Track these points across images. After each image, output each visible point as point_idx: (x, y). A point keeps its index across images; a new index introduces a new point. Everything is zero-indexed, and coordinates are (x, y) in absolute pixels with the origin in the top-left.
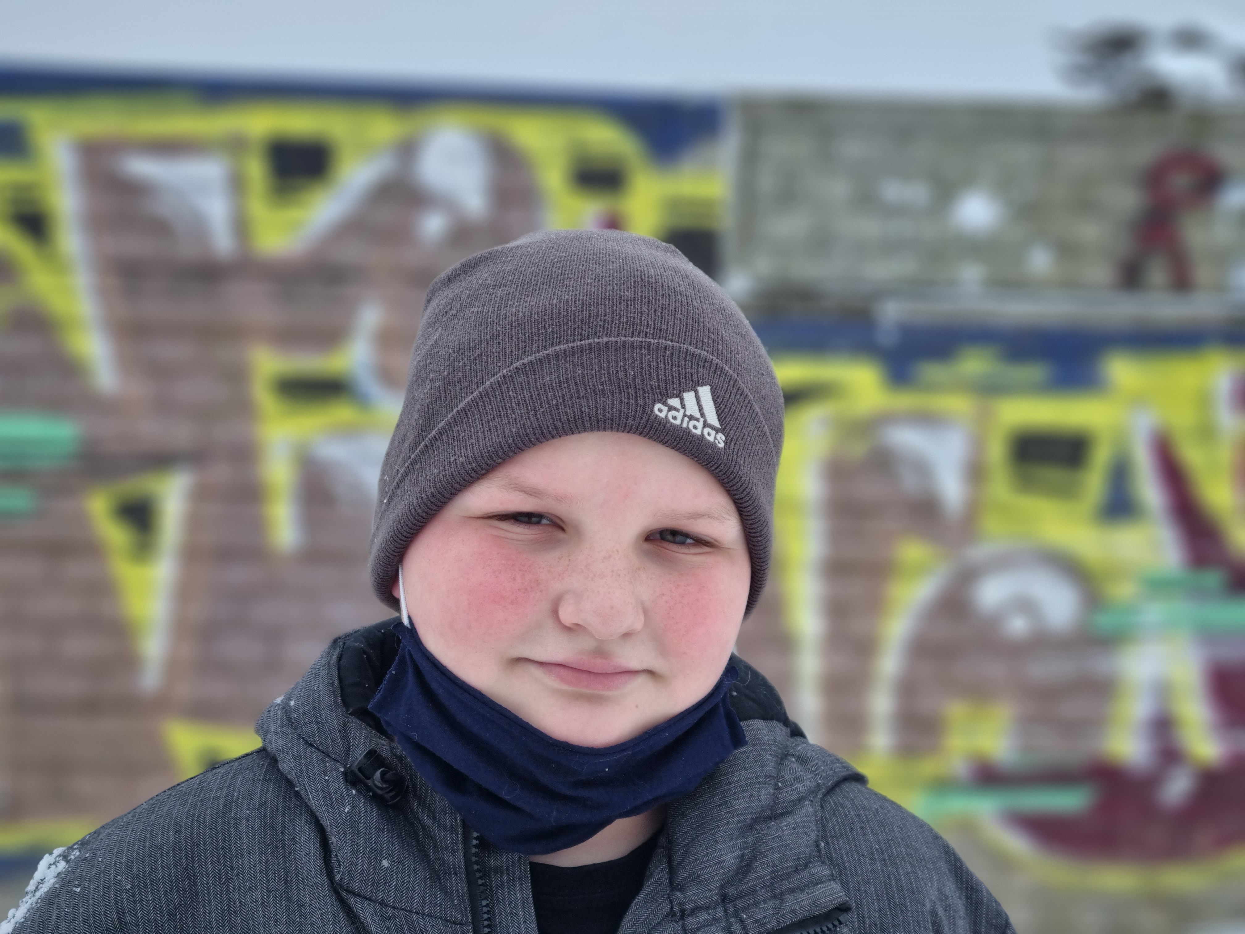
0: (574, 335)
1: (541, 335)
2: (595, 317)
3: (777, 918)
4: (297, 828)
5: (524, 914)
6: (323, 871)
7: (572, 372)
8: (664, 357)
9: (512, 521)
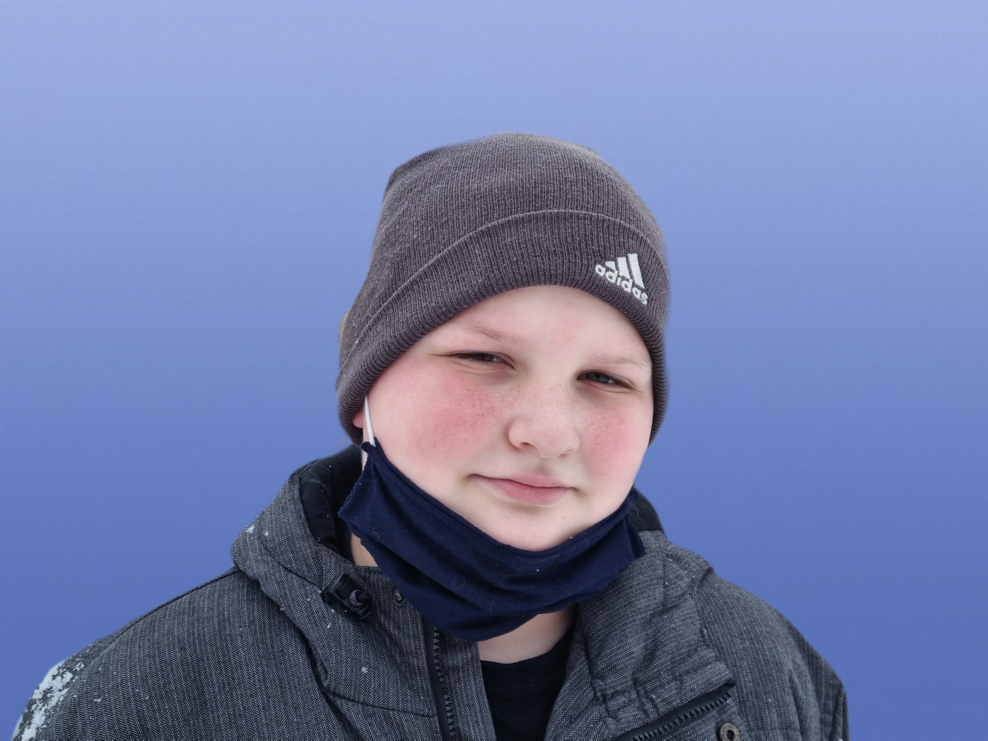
0: (530, 207)
2: (546, 193)
3: (680, 696)
4: (284, 642)
5: (479, 705)
6: (312, 678)
7: (529, 236)
8: (603, 227)
9: (471, 359)
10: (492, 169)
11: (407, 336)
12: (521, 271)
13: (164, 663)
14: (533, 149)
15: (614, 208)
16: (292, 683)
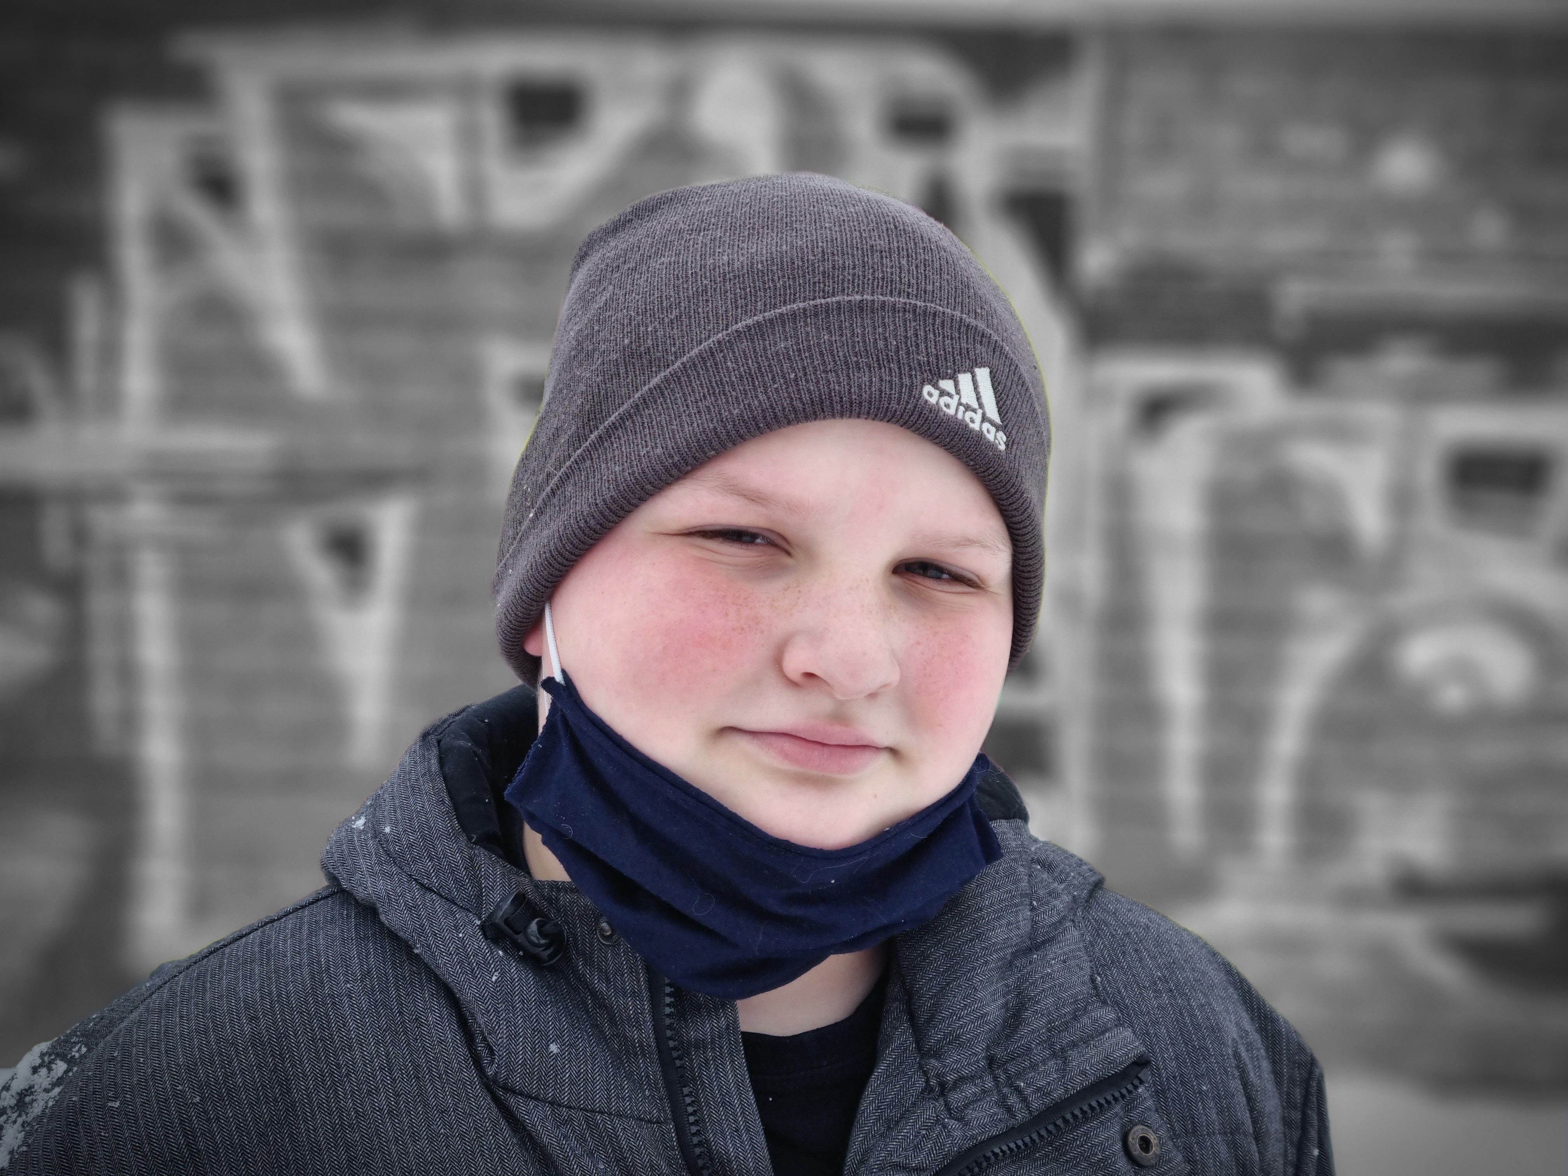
0: (815, 291)
1: (768, 291)
2: (841, 269)
3: (1064, 1084)
4: (420, 1005)
5: (740, 1103)
6: (468, 1062)
7: (815, 338)
8: (933, 325)
9: (721, 539)
10: (751, 231)
11: (616, 504)
12: (803, 396)
13: (224, 1043)
14: (817, 200)
15: (950, 294)
16: (435, 1072)
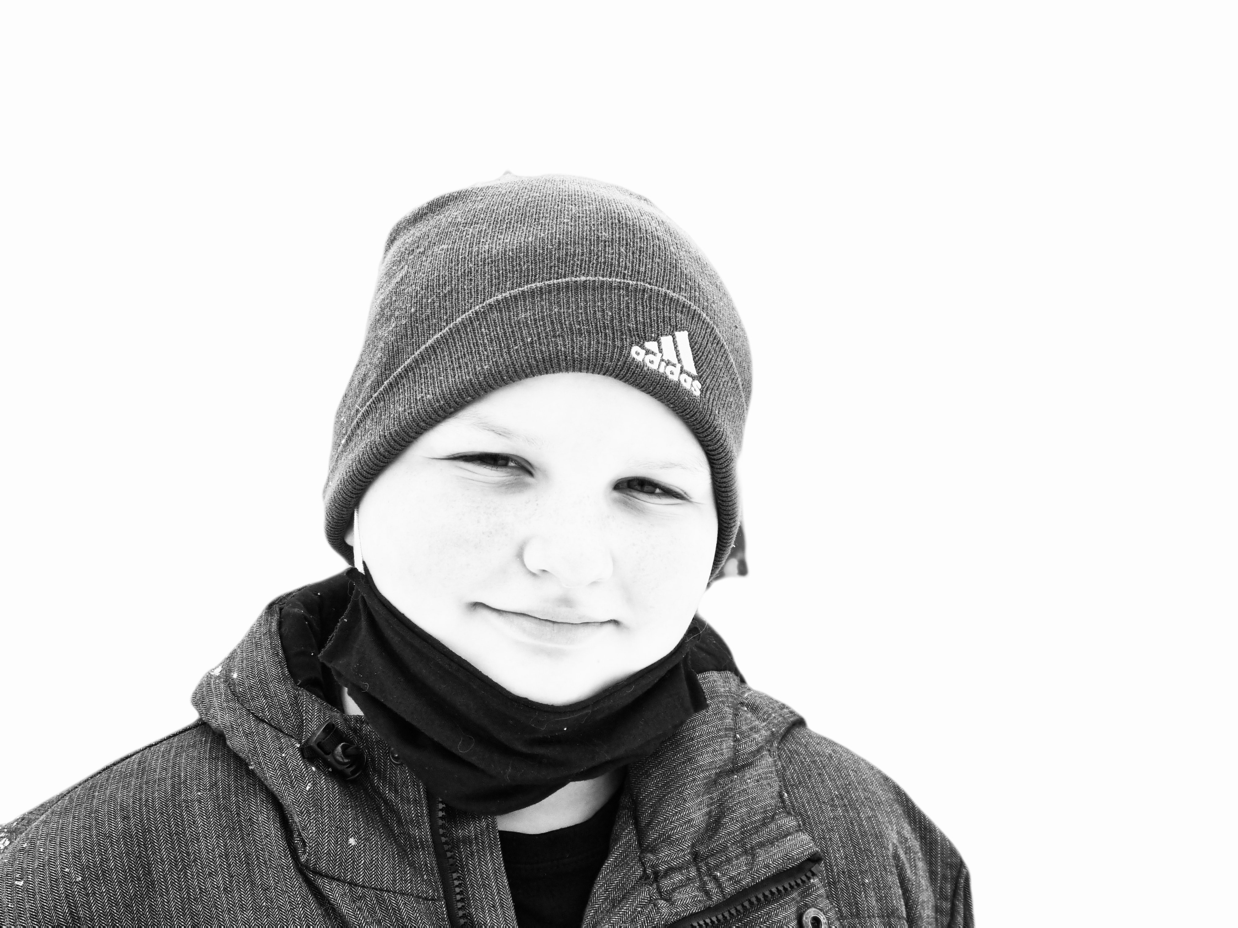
1: (516, 273)
2: (572, 256)
3: (751, 874)
4: (253, 808)
5: (497, 885)
6: (286, 852)
7: (548, 310)
8: (642, 299)
9: (479, 462)
11: (399, 436)
12: (537, 355)
13: (102, 836)
14: (562, 200)
15: (659, 274)
16: (262, 860)
